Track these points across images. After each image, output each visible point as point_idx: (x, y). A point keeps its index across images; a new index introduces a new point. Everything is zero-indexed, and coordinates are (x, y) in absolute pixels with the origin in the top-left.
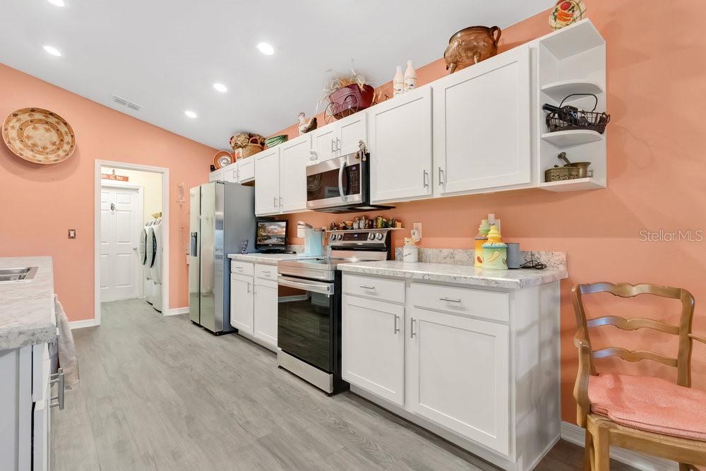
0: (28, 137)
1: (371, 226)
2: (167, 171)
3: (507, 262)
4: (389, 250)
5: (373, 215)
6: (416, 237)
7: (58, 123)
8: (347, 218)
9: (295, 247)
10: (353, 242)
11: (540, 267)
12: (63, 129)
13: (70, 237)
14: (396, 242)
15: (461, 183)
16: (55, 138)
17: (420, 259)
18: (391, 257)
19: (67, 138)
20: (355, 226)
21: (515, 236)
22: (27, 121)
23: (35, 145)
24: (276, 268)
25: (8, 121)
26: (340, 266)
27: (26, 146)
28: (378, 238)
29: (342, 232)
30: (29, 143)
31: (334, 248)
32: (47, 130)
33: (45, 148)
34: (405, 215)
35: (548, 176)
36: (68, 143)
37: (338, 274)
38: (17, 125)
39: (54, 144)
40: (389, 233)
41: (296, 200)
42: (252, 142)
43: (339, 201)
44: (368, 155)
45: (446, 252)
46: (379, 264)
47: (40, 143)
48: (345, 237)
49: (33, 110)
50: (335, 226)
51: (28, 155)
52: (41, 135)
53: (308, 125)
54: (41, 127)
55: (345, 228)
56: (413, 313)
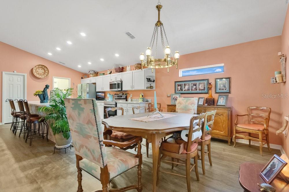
0: (37, 71)
1: (123, 95)
2: (70, 79)
3: (143, 100)
4: (126, 99)
5: (123, 92)
6: (131, 97)
8: (118, 93)
9: (106, 99)
10: (120, 98)
11: (148, 101)
12: (46, 69)
14: (127, 97)
15: (136, 88)
16: (43, 71)
17: (132, 101)
18: (126, 100)
19: (47, 71)
20: (120, 94)
21: (146, 96)
22: (38, 68)
23: (39, 73)
24: (103, 103)
26: (117, 102)
28: (124, 97)
29: (117, 96)
30: (38, 73)
31: (115, 99)
32: (42, 69)
33: (41, 74)
34: (129, 93)
35: (147, 88)
36: (47, 73)
37: (116, 103)
39: (43, 73)
40: (126, 96)
41: (107, 89)
42: (95, 73)
43: (116, 90)
44: (122, 81)
45: (136, 99)
46: (124, 101)
48: (118, 97)
49: (39, 65)
50: (116, 94)
51: (38, 76)
52: (41, 71)
53: (110, 72)
54: (40, 69)
55: (118, 95)
56: (128, 108)
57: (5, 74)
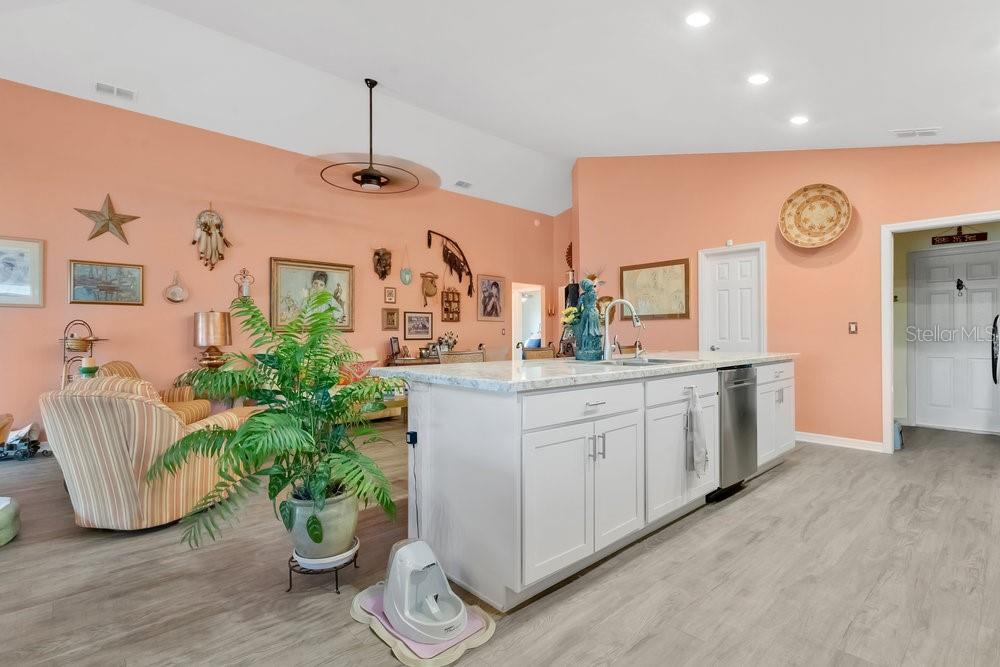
0: (806, 221)
7: (833, 194)
12: (838, 199)
13: (851, 333)
16: (831, 211)
19: (844, 209)
22: (803, 204)
23: (822, 228)
25: (784, 210)
27: (804, 231)
30: (806, 226)
32: (824, 206)
38: (794, 211)
39: (831, 220)
47: (817, 224)
49: (805, 189)
51: (817, 241)
52: (818, 214)
54: (817, 205)
57: (707, 256)
